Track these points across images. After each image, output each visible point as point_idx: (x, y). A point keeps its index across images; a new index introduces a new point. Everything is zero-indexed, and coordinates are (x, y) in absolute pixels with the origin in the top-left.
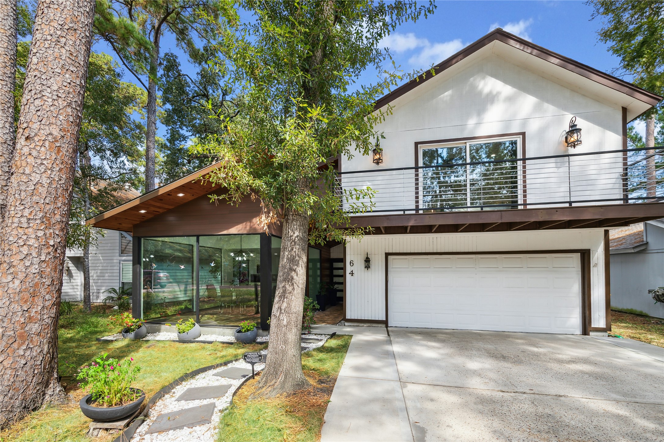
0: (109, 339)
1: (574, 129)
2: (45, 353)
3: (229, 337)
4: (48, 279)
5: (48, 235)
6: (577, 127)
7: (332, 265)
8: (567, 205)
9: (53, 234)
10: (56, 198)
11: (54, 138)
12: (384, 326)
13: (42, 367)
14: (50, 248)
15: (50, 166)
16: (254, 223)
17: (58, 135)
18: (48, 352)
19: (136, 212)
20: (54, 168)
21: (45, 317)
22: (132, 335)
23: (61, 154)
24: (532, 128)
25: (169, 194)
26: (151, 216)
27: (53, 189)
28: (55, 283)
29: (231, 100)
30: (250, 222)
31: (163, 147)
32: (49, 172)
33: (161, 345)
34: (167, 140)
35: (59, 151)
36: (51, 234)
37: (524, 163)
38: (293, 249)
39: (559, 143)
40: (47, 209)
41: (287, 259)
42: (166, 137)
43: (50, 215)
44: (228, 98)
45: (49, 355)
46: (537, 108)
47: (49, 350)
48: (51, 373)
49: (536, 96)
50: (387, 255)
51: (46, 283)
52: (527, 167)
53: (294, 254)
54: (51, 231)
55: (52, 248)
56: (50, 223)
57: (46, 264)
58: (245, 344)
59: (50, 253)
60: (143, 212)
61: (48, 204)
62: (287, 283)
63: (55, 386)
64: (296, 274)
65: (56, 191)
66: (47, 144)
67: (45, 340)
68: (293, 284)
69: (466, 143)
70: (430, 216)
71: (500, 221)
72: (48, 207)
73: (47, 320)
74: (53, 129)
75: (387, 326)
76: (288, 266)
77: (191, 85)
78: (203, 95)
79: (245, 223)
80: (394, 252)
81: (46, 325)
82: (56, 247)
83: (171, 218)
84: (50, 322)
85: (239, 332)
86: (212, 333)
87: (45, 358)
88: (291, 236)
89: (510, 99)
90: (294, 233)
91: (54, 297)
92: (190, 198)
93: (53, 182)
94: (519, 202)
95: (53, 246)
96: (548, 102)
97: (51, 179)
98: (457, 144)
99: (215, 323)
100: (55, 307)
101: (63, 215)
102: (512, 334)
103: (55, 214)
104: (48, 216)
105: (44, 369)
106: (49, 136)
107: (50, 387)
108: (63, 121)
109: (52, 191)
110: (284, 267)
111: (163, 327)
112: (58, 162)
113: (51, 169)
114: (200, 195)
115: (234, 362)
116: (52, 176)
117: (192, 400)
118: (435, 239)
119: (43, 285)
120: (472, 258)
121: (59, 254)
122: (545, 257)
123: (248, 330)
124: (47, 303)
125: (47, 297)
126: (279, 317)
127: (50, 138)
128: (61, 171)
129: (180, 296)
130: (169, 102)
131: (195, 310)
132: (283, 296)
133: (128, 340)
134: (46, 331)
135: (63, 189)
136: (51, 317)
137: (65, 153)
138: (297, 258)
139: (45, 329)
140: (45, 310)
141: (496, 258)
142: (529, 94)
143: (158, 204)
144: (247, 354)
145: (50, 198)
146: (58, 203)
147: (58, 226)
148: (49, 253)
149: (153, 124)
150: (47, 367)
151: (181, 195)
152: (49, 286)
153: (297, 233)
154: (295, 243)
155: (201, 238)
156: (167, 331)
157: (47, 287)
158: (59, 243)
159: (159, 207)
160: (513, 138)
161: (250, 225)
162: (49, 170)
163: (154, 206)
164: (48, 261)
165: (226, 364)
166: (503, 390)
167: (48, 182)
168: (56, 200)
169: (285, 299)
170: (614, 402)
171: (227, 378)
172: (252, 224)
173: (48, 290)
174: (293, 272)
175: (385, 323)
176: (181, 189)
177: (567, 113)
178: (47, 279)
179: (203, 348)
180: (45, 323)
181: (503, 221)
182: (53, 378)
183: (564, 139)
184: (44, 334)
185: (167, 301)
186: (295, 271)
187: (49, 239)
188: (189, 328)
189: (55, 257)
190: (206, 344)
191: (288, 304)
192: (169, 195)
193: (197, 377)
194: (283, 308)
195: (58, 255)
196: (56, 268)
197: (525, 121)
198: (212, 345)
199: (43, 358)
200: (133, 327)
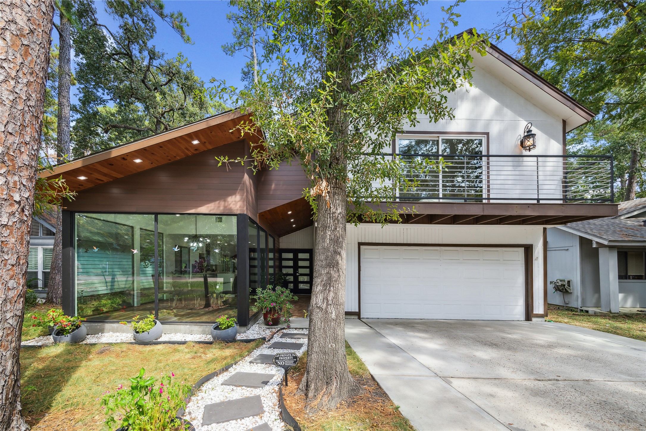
0: (30, 344)
1: (529, 135)
2: (8, 374)
3: (199, 336)
4: (12, 255)
5: (11, 185)
6: (533, 133)
7: (281, 256)
8: (535, 202)
9: (18, 183)
10: (23, 126)
11: (19, 30)
12: (356, 317)
13: (4, 397)
14: (14, 206)
15: (13, 74)
16: (230, 202)
17: (25, 27)
18: (12, 373)
19: (72, 178)
20: (20, 78)
21: (8, 315)
22: (67, 338)
23: (30, 58)
24: (494, 130)
25: (124, 157)
26: (90, 185)
27: (19, 112)
28: (21, 262)
29: (159, 66)
30: (225, 201)
31: (74, 109)
32: (12, 83)
33: (117, 349)
34: (80, 100)
35: (26, 54)
36: (15, 183)
37: (488, 159)
38: (336, 229)
39: (516, 146)
40: (10, 141)
41: (331, 240)
42: (78, 97)
43: (14, 152)
44: (156, 63)
45: (12, 377)
46: (498, 112)
47: (13, 367)
48: (13, 404)
49: (498, 100)
50: (360, 244)
51: (9, 262)
52: (491, 164)
53: (338, 235)
54: (16, 178)
55: (17, 206)
56: (14, 165)
57: (8, 231)
58: (227, 343)
59: (15, 213)
60: (82, 178)
61: (11, 134)
62: (332, 269)
63: (19, 423)
64: (340, 259)
65: (23, 115)
66: (8, 36)
67: (8, 353)
68: (338, 271)
69: (438, 137)
70: (419, 205)
71: (482, 214)
72: (11, 139)
73: (10, 321)
74: (17, 15)
75: (359, 318)
76: (332, 249)
77: (109, 40)
78: (125, 54)
79: (218, 202)
80: (367, 241)
81: (9, 328)
82: (22, 205)
83: (115, 191)
84: (16, 323)
85: (217, 328)
86: (176, 332)
87: (8, 382)
88: (334, 213)
89: (476, 100)
90: (337, 209)
91: (19, 284)
92: (148, 166)
93: (18, 100)
94: (484, 196)
95: (19, 203)
96: (507, 107)
97: (16, 95)
98: (430, 137)
99: (175, 319)
100: (22, 299)
101: (32, 157)
102: (473, 322)
103: (21, 153)
104: (12, 154)
105: (7, 399)
106: (12, 24)
107: (12, 426)
108: (32, 7)
109: (17, 114)
110: (326, 249)
111: (107, 326)
112: (25, 70)
113: (16, 79)
114: (160, 165)
115: (234, 366)
116: (17, 90)
117: (226, 421)
118: (405, 230)
119: (5, 265)
120: (437, 250)
121: (27, 217)
122: (497, 251)
123: (228, 327)
124: (11, 294)
125: (11, 284)
126: (326, 309)
127: (13, 27)
128: (30, 85)
129: (100, 289)
130: (83, 53)
131: (136, 305)
132: (329, 283)
133: (65, 344)
134: (10, 338)
135: (33, 115)
136: (16, 315)
137: (35, 58)
138: (341, 239)
139: (8, 335)
140: (8, 304)
141: (457, 250)
142: (492, 97)
143: (105, 170)
144: (278, 356)
145: (14, 126)
146: (25, 136)
147: (25, 173)
148: (13, 214)
149: (67, 77)
150: (10, 396)
151: (138, 161)
152: (13, 266)
153: (339, 211)
154: (338, 221)
155: (159, 216)
156: (114, 331)
157: (10, 267)
158: (27, 199)
159: (105, 175)
160: (478, 137)
161: (225, 204)
162: (13, 79)
163: (99, 172)
164: (12, 226)
165: (226, 369)
166: (539, 379)
167: (11, 98)
168: (22, 130)
169: (332, 288)
170: (632, 383)
171: (244, 387)
172: (226, 204)
173: (11, 273)
174: (338, 256)
175: (358, 314)
176: (141, 153)
177: (521, 119)
178: (10, 255)
179: (176, 351)
180: (9, 326)
181: (485, 214)
182: (16, 411)
183: (519, 143)
184: (6, 343)
185: (84, 294)
186: (339, 254)
187: (13, 192)
188: (150, 326)
189: (22, 221)
190: (176, 345)
191: (336, 294)
192: (124, 159)
193: (204, 388)
194: (330, 298)
195: (26, 219)
196: (22, 238)
197: (489, 122)
198: (185, 346)
199: (5, 382)
200: (68, 328)
